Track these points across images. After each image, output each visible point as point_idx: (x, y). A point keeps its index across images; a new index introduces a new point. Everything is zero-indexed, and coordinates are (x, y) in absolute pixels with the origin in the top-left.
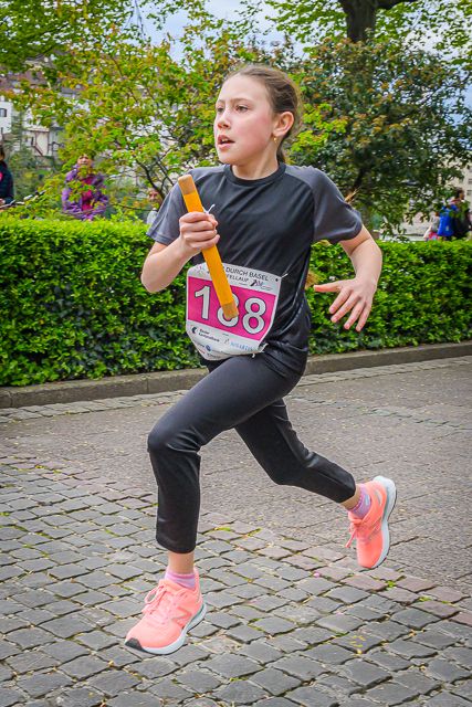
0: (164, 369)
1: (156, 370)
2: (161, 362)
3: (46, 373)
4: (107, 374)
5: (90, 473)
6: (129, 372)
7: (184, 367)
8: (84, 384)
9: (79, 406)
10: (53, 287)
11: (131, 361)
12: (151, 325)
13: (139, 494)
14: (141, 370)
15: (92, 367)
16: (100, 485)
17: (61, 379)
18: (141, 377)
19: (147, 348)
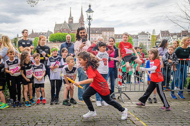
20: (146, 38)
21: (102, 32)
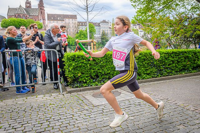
0: (171, 75)
1: (170, 75)
2: (170, 74)
3: (150, 77)
4: (161, 77)
5: (158, 95)
6: (165, 76)
7: (175, 75)
8: (156, 78)
9: (156, 82)
10: (150, 62)
11: (165, 74)
12: (169, 68)
13: (167, 98)
14: (167, 76)
15: (158, 75)
16: (159, 97)
17: (152, 78)
18: (167, 77)
19: (168, 72)
20: (107, 26)
21: (65, 19)
